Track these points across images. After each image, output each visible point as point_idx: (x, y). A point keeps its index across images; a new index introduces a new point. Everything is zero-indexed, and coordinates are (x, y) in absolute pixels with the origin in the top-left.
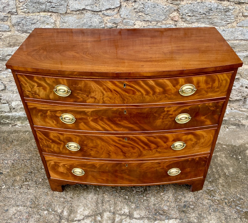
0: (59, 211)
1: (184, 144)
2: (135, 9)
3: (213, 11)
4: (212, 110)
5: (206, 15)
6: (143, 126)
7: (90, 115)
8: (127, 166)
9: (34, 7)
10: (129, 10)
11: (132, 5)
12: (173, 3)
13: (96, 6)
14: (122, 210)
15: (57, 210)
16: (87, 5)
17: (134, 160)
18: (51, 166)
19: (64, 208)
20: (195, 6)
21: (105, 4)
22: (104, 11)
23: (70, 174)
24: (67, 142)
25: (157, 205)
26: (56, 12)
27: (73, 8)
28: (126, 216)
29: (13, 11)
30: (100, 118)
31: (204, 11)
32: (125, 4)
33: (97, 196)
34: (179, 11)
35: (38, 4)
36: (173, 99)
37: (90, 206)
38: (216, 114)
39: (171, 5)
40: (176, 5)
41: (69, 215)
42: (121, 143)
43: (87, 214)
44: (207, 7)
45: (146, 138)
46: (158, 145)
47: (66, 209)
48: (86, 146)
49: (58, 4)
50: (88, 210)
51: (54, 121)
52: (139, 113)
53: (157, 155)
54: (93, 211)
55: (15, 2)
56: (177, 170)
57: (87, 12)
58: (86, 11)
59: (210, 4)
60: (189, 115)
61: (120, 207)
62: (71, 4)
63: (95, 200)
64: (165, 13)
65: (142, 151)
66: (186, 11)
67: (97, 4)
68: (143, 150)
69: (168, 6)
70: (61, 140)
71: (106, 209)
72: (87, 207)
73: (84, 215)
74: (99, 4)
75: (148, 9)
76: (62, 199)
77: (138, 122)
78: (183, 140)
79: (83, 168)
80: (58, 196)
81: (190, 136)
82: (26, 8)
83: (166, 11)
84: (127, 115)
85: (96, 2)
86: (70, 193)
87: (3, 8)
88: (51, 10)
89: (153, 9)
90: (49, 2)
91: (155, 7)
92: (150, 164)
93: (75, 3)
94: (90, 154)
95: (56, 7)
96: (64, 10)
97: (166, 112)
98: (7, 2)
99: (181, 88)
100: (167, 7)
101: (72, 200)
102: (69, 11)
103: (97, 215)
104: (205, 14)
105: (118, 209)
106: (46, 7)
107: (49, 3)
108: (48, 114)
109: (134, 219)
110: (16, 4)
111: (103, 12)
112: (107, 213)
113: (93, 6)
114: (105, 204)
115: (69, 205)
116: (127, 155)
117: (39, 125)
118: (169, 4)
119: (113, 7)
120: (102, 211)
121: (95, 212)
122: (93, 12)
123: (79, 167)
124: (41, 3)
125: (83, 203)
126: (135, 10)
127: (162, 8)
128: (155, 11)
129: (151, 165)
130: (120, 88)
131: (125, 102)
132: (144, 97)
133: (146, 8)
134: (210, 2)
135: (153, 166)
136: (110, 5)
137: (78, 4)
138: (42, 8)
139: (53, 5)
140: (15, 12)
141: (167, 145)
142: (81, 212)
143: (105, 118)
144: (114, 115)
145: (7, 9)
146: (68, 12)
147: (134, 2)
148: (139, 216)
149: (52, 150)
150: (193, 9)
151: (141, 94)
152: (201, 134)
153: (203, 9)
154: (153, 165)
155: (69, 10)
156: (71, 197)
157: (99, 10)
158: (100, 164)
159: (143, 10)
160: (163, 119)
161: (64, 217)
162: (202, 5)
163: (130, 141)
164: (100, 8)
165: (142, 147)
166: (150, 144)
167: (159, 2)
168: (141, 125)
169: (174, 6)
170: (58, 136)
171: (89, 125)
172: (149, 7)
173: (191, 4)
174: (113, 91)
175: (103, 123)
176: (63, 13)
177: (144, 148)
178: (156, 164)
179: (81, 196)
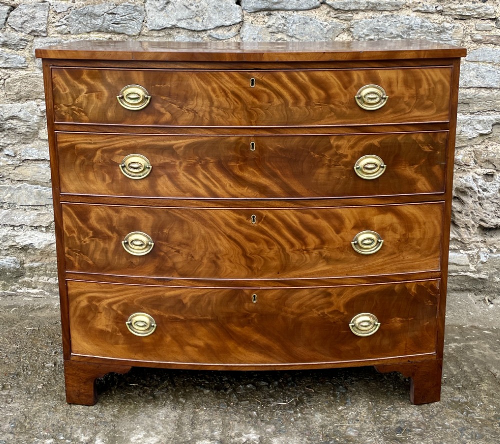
0: (84, 439)
1: (379, 238)
2: (268, 27)
3: (414, 31)
4: (426, 152)
5: (403, 38)
6: (289, 182)
7: (181, 154)
8: (255, 302)
9: (80, 22)
10: (258, 29)
11: (263, 20)
12: (339, 16)
13: (197, 21)
14: (241, 436)
15: (78, 436)
16: (181, 20)
17: (270, 283)
18: (78, 313)
19: (96, 433)
20: (380, 22)
21: (214, 17)
22: (212, 31)
23: (120, 334)
24: (125, 232)
25: (331, 427)
26: (121, 32)
27: (154, 24)
29: (40, 29)
30: (201, 162)
31: (398, 31)
32: (251, 19)
33: (179, 411)
34: (351, 32)
35: (89, 17)
36: (346, 118)
37: (161, 428)
38: (437, 164)
39: (335, 20)
40: (345, 20)
42: (243, 229)
44: (402, 23)
45: (297, 217)
46: (323, 238)
47: (100, 435)
48: (167, 240)
49: (127, 17)
50: (156, 436)
51: (107, 177)
52: (281, 149)
53: (322, 267)
54: (170, 438)
55: (47, 13)
56: (371, 320)
57: (178, 33)
58: (178, 31)
59: (408, 19)
60: (381, 160)
61: (237, 432)
62: (151, 18)
63: (174, 418)
64: (326, 34)
65: (288, 255)
66: (365, 31)
67: (200, 17)
68: (292, 252)
69: (330, 21)
70: (114, 227)
71: (201, 435)
72: (153, 431)
74: (202, 17)
75: (294, 27)
76: (93, 418)
77: (278, 172)
78: (376, 227)
79: (153, 310)
80: (82, 412)
81: (389, 218)
82: (65, 25)
83: (328, 31)
84: (257, 153)
85: (197, 14)
86: (112, 408)
87: (22, 24)
88: (112, 29)
89: (303, 26)
90: (111, 13)
91: (306, 23)
92: (308, 296)
93: (159, 16)
94: (174, 264)
95: (122, 22)
96: (136, 28)
97: (335, 149)
98: (32, 12)
99: (359, 92)
100: (328, 24)
101: (116, 420)
102: (146, 30)
104: (401, 36)
105: (233, 434)
106: (103, 22)
107: (111, 15)
108: (95, 159)
110: (48, 17)
111: (209, 32)
112: (204, 441)
113: (190, 21)
114: (198, 426)
115: (108, 428)
116: (255, 266)
117: (72, 190)
118: (331, 19)
119: (228, 23)
120: (192, 439)
121: (174, 439)
122: (190, 33)
123: (145, 309)
124: (94, 14)
125: (144, 425)
126: (270, 30)
127: (319, 25)
128: (306, 29)
129: (310, 299)
130: (245, 88)
131: (252, 121)
132: (290, 110)
133: (290, 25)
134: (408, 16)
135: (316, 303)
136: (224, 18)
137: (164, 17)
138: (96, 25)
139: (118, 19)
140: (44, 32)
141: (342, 238)
142: (139, 439)
143: (212, 161)
144: (231, 153)
145: (29, 25)
146: (143, 33)
147: (267, 15)
149: (90, 262)
150: (378, 27)
151: (283, 101)
152: (413, 214)
153: (396, 27)
154: (313, 300)
155: (145, 28)
156: (114, 415)
157: (203, 28)
158: (193, 297)
159: (285, 28)
160: (329, 166)
162: (393, 21)
163: (263, 223)
164: (205, 24)
165: (288, 241)
166: (305, 233)
167: (313, 14)
168: (286, 180)
169: (342, 21)
170: (108, 215)
171: (179, 183)
172: (296, 23)
173: (373, 18)
174: (230, 95)
175: (208, 175)
176: (134, 34)
177: (292, 245)
178: (320, 296)
179: (141, 413)
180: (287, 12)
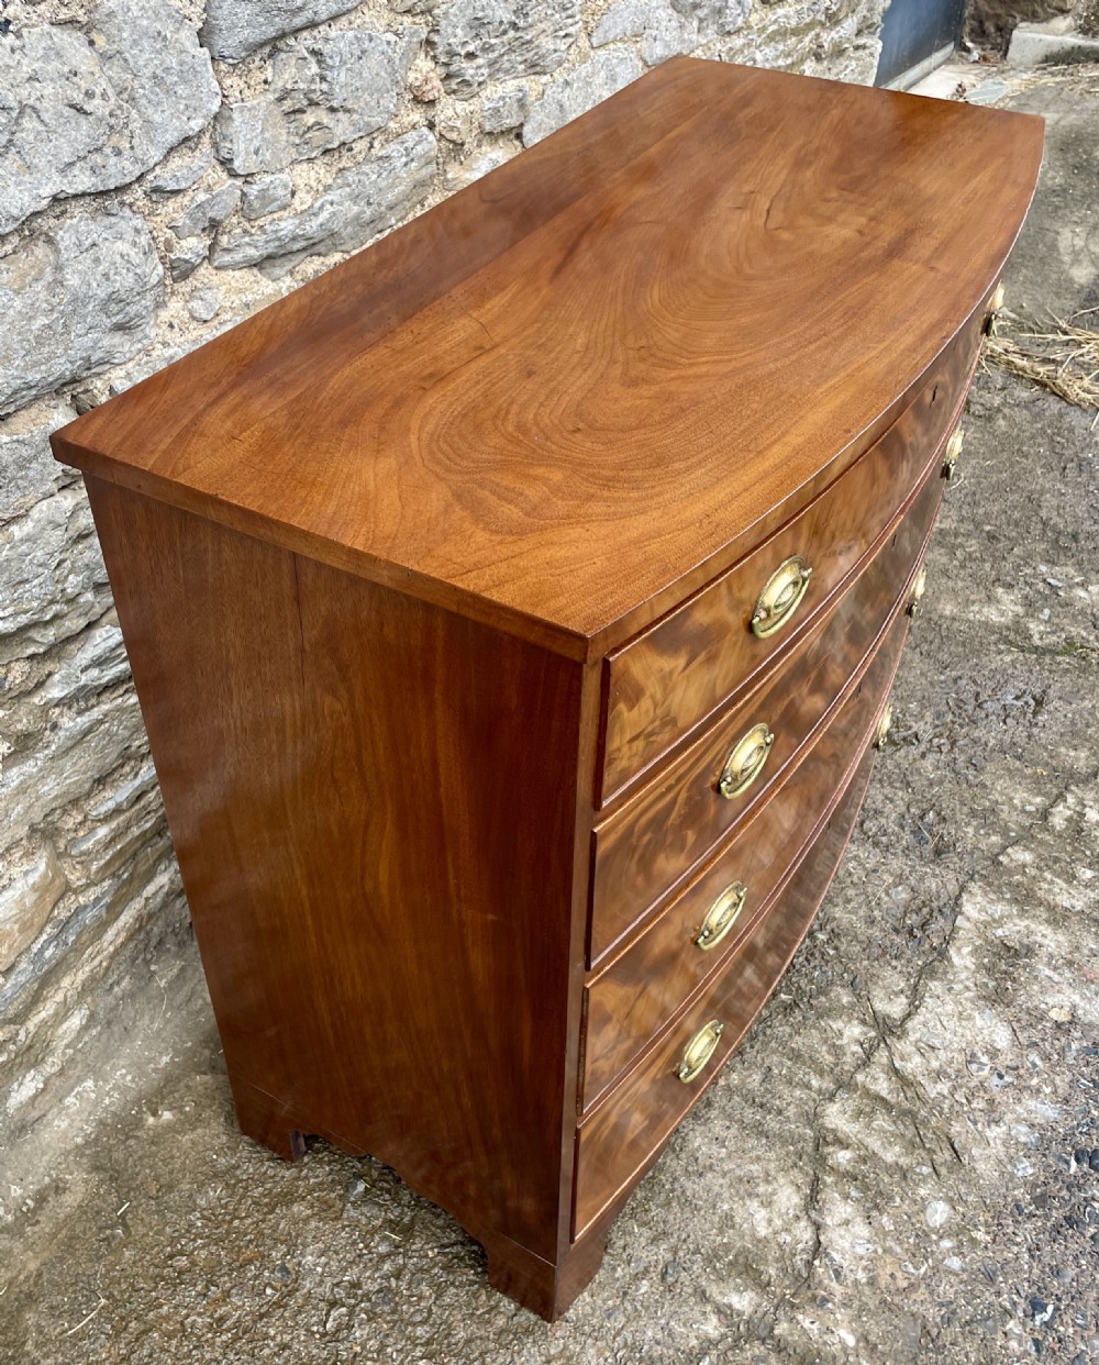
0: (716, 1328)
2: (281, 98)
10: (260, 114)
11: (263, 77)
13: (118, 153)
14: (841, 1048)
15: (697, 1338)
16: (71, 165)
19: (703, 1296)
21: (158, 118)
22: (158, 170)
25: (876, 913)
28: (882, 1045)
32: (238, 83)
33: (713, 1114)
41: (763, 1287)
43: (796, 1200)
47: (714, 1290)
54: (795, 1165)
58: (63, 210)
63: (733, 1131)
67: (121, 132)
71: (805, 1107)
72: (758, 1185)
73: (797, 1218)
74: (127, 132)
75: (342, 76)
76: (645, 1286)
80: (610, 1303)
85: (111, 127)
86: (624, 1233)
89: (358, 65)
101: (673, 1241)
103: (824, 1159)
105: (829, 1058)
109: (909, 1025)
112: (827, 1111)
113: (98, 158)
114: (777, 1102)
115: (695, 1267)
119: (195, 125)
121: (800, 1159)
122: (96, 204)
125: (726, 1195)
126: (287, 105)
136: (183, 112)
137: (17, 174)
142: (770, 1221)
147: (270, 57)
148: (903, 1000)
156: (654, 1241)
157: (137, 171)
159: (324, 86)
161: (759, 1315)
164: (139, 152)
179: (676, 1185)
180: (315, 32)
